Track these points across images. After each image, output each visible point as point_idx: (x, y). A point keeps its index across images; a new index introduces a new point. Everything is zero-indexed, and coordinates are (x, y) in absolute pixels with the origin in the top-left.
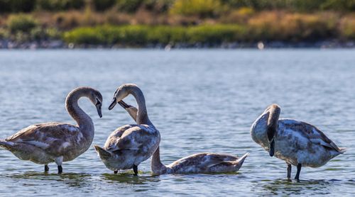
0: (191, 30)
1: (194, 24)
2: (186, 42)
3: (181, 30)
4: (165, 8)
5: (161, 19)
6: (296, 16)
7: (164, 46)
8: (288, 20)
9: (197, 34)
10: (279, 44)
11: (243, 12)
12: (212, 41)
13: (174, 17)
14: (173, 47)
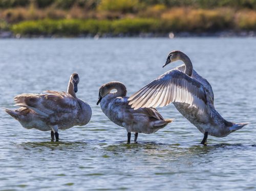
0: (115, 23)
1: (117, 18)
2: (111, 33)
3: (106, 23)
4: (94, 6)
5: (90, 14)
6: (200, 12)
7: (93, 35)
8: (194, 14)
9: (120, 26)
10: (186, 34)
11: (157, 8)
12: (132, 32)
13: (101, 12)
14: (101, 37)
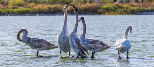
0: (16, 10)
1: (16, 8)
2: (14, 14)
3: (12, 10)
4: (7, 4)
5: (6, 7)
6: (48, 6)
7: (7, 15)
8: (46, 7)
9: (17, 11)
10: (43, 14)
11: (32, 4)
12: (22, 13)
13: (10, 6)
14: (10, 15)
